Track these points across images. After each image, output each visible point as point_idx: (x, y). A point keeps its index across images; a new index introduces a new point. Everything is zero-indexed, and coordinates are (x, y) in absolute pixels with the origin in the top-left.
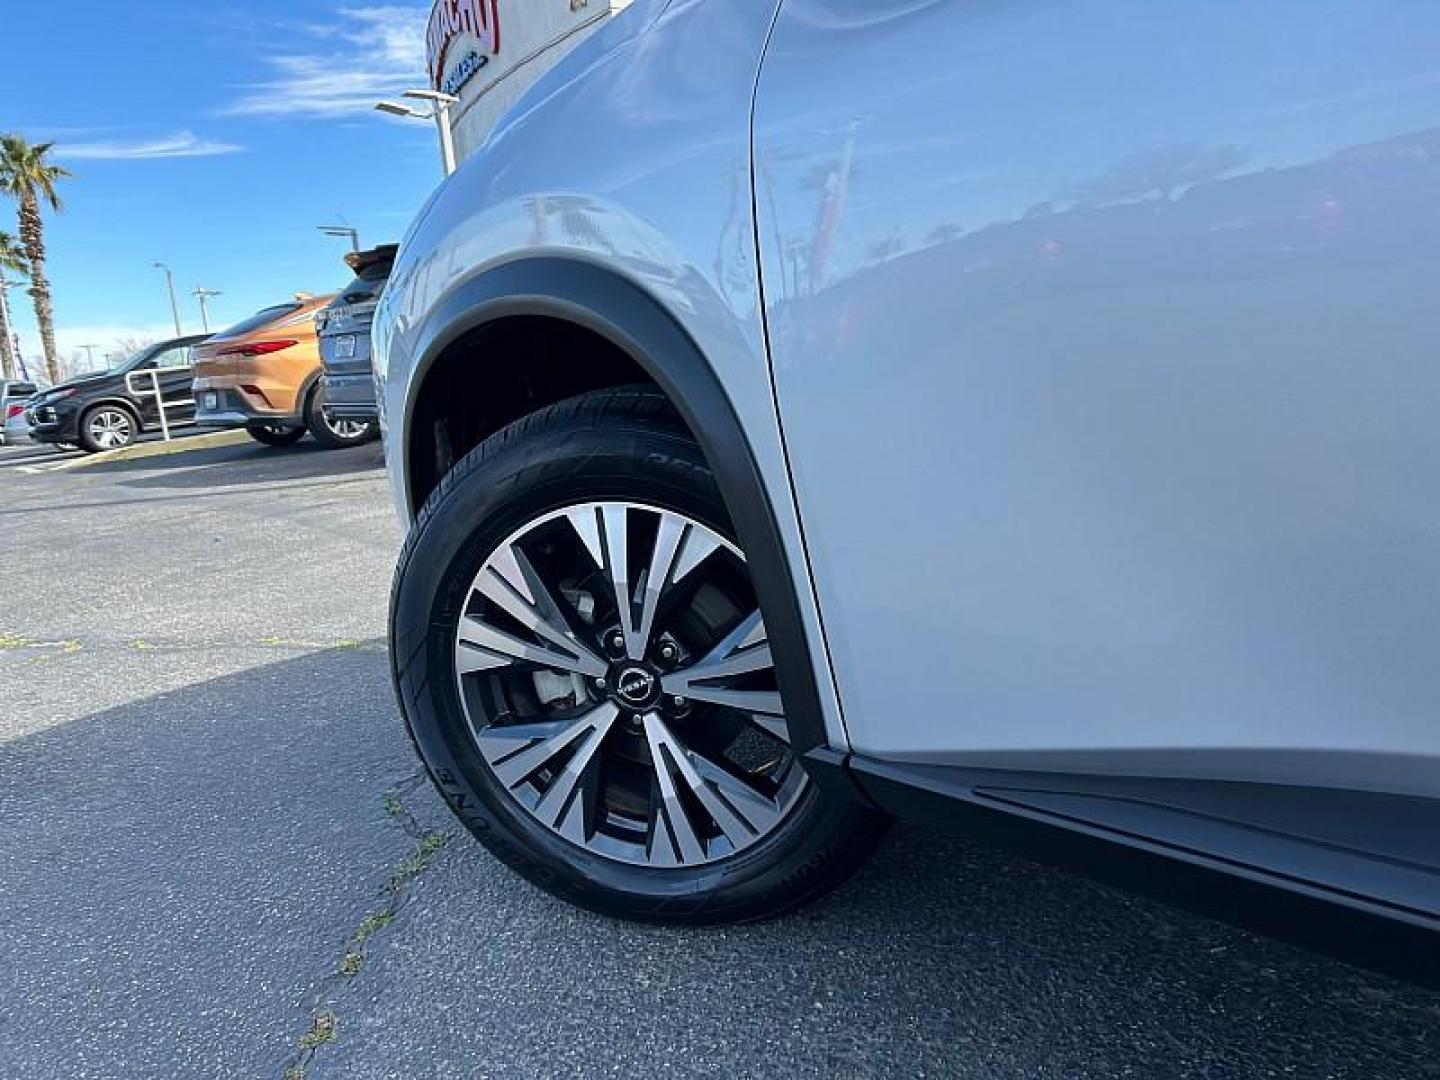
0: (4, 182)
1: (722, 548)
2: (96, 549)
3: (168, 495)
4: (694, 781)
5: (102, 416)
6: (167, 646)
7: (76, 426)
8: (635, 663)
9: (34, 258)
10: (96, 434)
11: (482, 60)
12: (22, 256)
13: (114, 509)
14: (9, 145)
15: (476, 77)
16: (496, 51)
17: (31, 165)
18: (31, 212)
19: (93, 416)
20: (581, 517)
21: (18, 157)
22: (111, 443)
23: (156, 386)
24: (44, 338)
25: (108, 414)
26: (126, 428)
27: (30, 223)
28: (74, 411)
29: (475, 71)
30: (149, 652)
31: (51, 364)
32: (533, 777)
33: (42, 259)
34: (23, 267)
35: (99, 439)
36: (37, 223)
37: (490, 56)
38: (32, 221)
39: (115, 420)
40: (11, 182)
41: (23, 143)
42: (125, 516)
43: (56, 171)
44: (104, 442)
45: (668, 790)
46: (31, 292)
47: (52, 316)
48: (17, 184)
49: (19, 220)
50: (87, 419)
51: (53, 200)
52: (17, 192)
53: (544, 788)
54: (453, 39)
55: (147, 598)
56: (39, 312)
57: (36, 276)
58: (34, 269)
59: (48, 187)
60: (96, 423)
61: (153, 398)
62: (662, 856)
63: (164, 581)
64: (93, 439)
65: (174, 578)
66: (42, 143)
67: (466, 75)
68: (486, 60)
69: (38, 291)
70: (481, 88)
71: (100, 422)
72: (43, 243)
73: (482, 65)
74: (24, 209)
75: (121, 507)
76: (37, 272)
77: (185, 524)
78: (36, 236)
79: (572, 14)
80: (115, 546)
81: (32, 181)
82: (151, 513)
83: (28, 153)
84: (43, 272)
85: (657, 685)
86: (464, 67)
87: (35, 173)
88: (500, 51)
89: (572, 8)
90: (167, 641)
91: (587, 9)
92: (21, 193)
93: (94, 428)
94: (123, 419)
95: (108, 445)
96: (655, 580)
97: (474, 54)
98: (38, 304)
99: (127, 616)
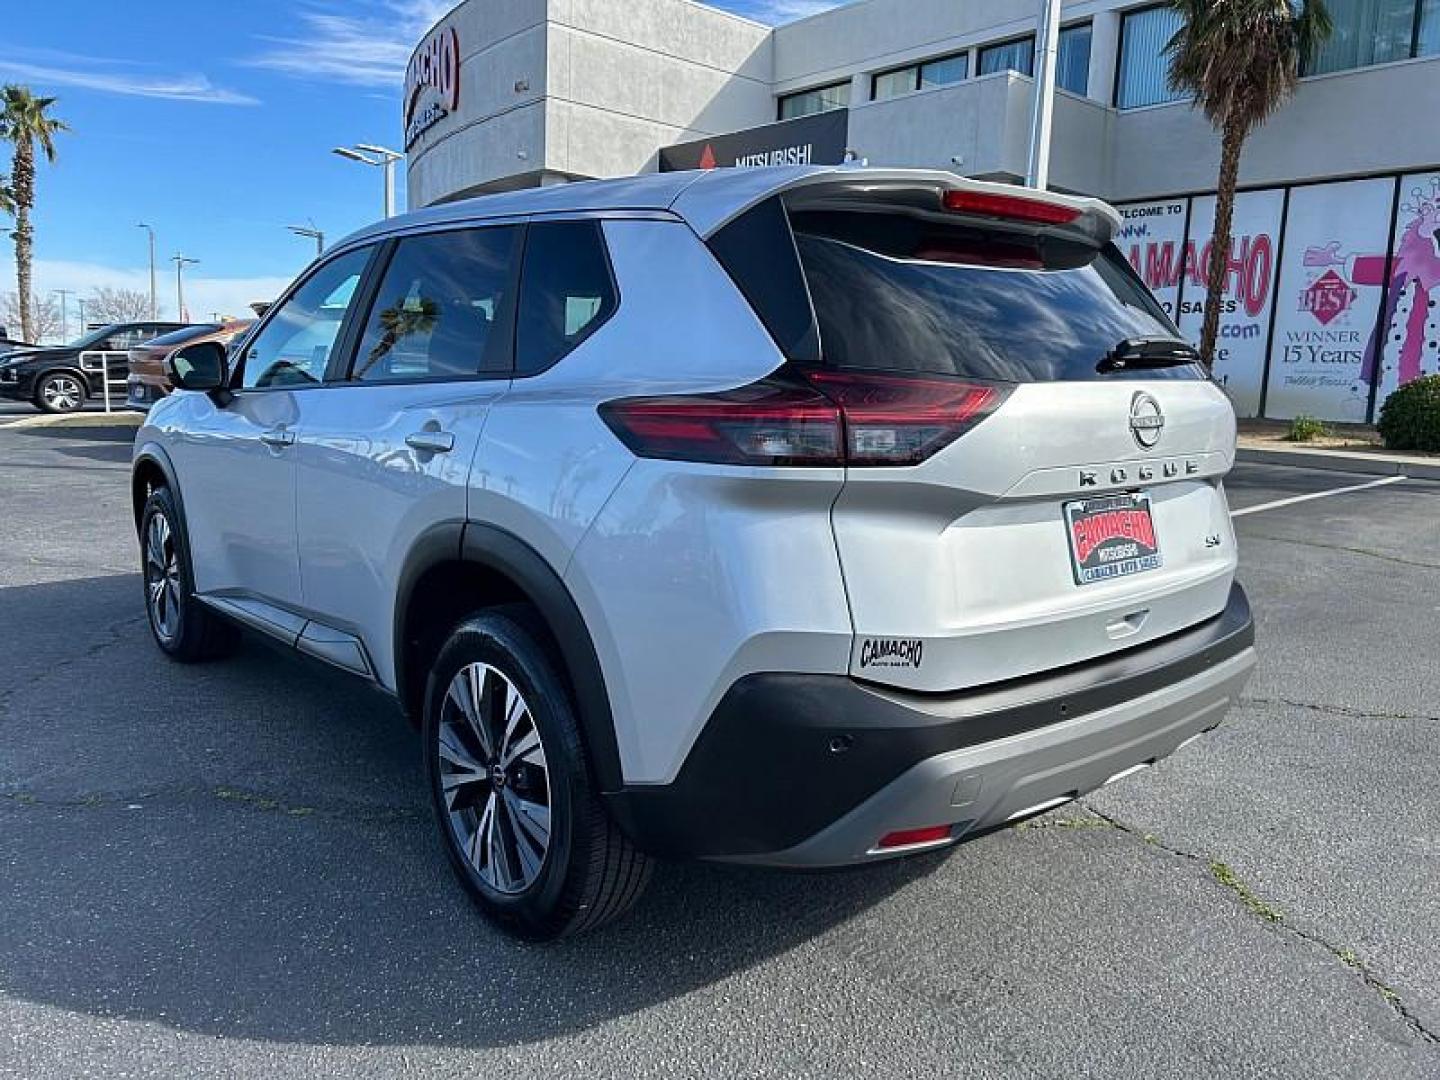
0: (4, 129)
2: (24, 501)
3: (87, 465)
5: (57, 381)
6: (45, 562)
7: (33, 388)
9: (23, 204)
10: (49, 396)
11: (442, 114)
12: (11, 196)
13: (45, 471)
14: (13, 95)
15: (437, 125)
16: (455, 108)
17: (33, 117)
18: (25, 160)
19: (48, 381)
21: (21, 108)
22: (61, 405)
23: (105, 364)
24: (21, 281)
25: (62, 381)
26: (75, 394)
27: (23, 169)
28: (34, 373)
29: (436, 120)
30: (35, 564)
31: (24, 306)
33: (31, 206)
34: (11, 207)
35: (51, 401)
36: (31, 171)
37: (450, 112)
38: (25, 169)
39: (67, 386)
40: (11, 129)
41: (28, 96)
42: (51, 478)
43: (56, 125)
44: (55, 404)
46: (14, 236)
47: (32, 261)
48: (16, 131)
49: (13, 166)
50: (44, 382)
51: (50, 151)
52: (16, 138)
54: (423, 89)
55: (46, 537)
56: (20, 256)
57: (21, 221)
58: (21, 214)
59: (47, 137)
60: (50, 387)
61: (101, 374)
63: (60, 528)
64: (46, 400)
65: (67, 527)
66: (47, 97)
67: (428, 122)
68: (446, 113)
69: (22, 236)
70: (439, 137)
71: (54, 387)
72: (34, 191)
73: (442, 117)
74: (19, 157)
75: (51, 471)
76: (23, 218)
77: (90, 491)
78: (28, 184)
79: (516, 94)
80: (36, 499)
81: (31, 131)
82: (72, 478)
83: (31, 105)
84: (29, 219)
86: (428, 115)
87: (36, 123)
88: (458, 107)
89: (517, 89)
90: (47, 560)
91: (528, 92)
92: (19, 141)
93: (48, 392)
94: (74, 387)
95: (58, 407)
97: (437, 106)
98: (19, 248)
99: (30, 545)
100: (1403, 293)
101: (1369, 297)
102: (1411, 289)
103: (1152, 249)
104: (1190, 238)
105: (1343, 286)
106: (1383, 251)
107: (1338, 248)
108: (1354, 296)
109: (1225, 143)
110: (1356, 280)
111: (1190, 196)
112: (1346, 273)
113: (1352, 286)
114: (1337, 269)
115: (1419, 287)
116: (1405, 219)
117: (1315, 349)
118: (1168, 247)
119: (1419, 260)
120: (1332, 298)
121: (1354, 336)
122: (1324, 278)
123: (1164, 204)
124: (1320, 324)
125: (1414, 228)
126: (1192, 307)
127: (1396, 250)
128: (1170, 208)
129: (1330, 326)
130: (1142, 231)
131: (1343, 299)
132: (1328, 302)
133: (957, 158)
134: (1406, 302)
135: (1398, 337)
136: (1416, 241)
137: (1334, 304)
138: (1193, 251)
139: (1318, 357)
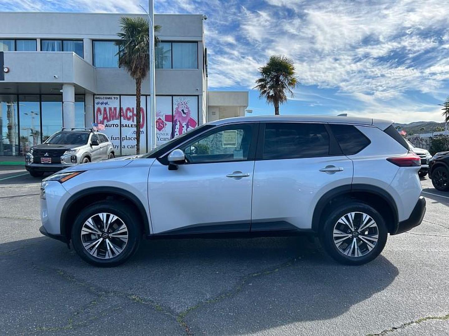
1: (118, 219)
4: (112, 247)
8: (105, 233)
20: (100, 215)
32: (90, 248)
45: (109, 248)
53: (91, 250)
62: (107, 257)
85: (108, 235)
96: (109, 222)
100: (177, 124)
101: (169, 125)
102: (178, 123)
103: (110, 109)
104: (121, 106)
105: (163, 122)
106: (171, 114)
107: (160, 112)
108: (166, 125)
109: (137, 83)
110: (166, 121)
111: (120, 95)
112: (163, 118)
113: (165, 122)
114: (161, 118)
115: (180, 123)
116: (175, 106)
117: (158, 137)
118: (115, 109)
119: (179, 117)
120: (161, 125)
121: (167, 134)
122: (158, 119)
123: (113, 97)
124: (159, 131)
125: (177, 109)
126: (124, 125)
127: (174, 114)
128: (114, 98)
129: (161, 132)
130: (106, 103)
131: (163, 125)
132: (160, 126)
133: (56, 76)
134: (178, 126)
135: (177, 135)
136: (178, 112)
137: (161, 126)
138: (123, 110)
139: (159, 140)
